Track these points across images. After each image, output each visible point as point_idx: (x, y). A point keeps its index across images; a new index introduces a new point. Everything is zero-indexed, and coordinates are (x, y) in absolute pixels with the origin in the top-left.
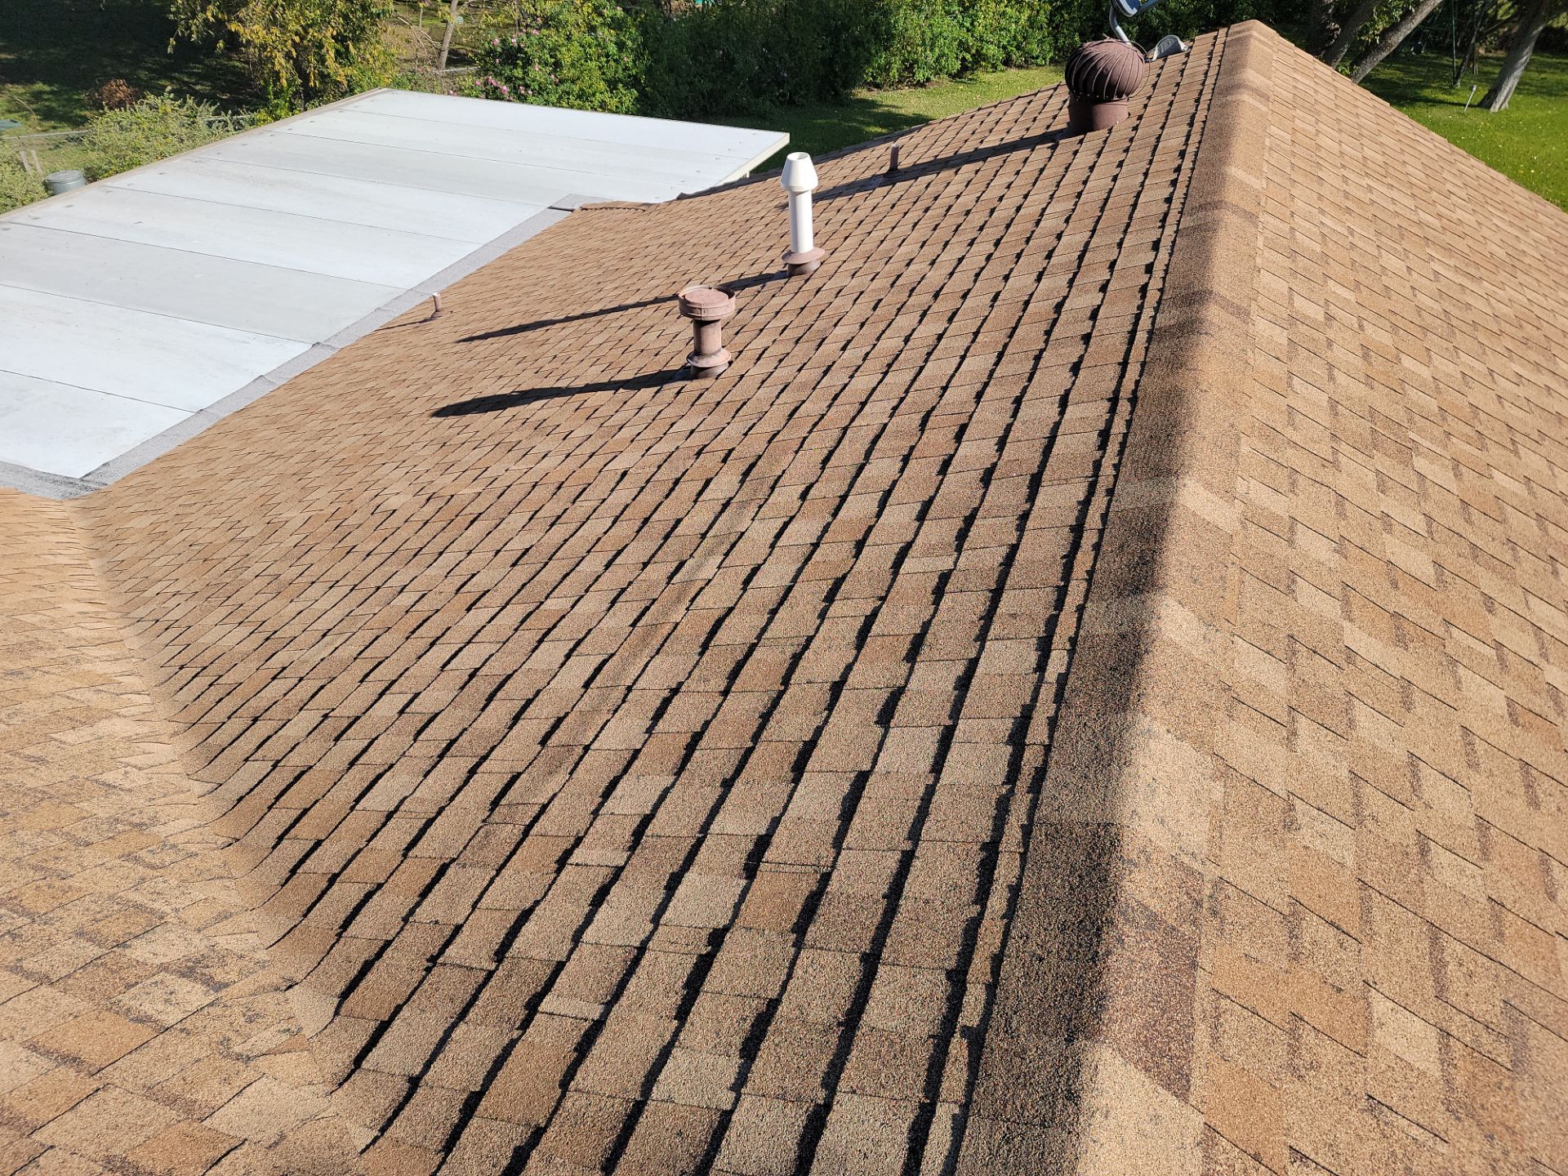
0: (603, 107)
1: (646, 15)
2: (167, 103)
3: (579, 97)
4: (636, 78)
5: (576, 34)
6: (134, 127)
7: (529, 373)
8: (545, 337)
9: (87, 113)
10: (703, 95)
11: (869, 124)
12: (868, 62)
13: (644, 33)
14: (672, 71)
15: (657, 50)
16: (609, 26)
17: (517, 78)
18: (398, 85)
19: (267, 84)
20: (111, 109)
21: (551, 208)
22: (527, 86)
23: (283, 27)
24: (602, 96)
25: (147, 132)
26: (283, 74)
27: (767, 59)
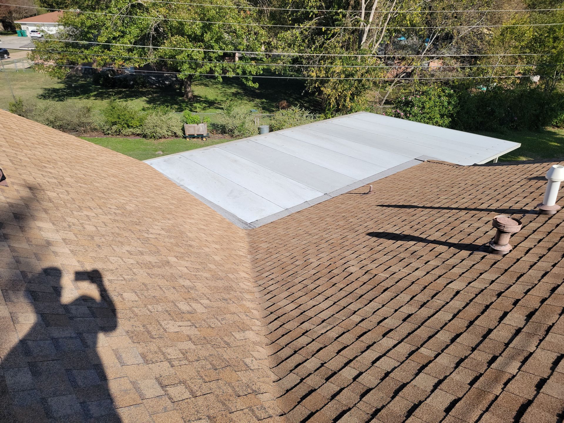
0: (437, 124)
1: (462, 93)
2: (297, 109)
3: (428, 119)
4: (452, 115)
5: (433, 98)
6: (286, 115)
7: (408, 227)
8: (414, 212)
9: (274, 109)
10: (478, 123)
11: (551, 141)
12: (556, 117)
13: (459, 100)
14: (467, 113)
15: (463, 106)
16: (446, 96)
17: (407, 111)
18: (366, 110)
19: (327, 106)
20: (281, 109)
21: (415, 159)
22: (410, 114)
23: (337, 90)
24: (437, 119)
25: (289, 117)
26: (332, 104)
27: (509, 112)
